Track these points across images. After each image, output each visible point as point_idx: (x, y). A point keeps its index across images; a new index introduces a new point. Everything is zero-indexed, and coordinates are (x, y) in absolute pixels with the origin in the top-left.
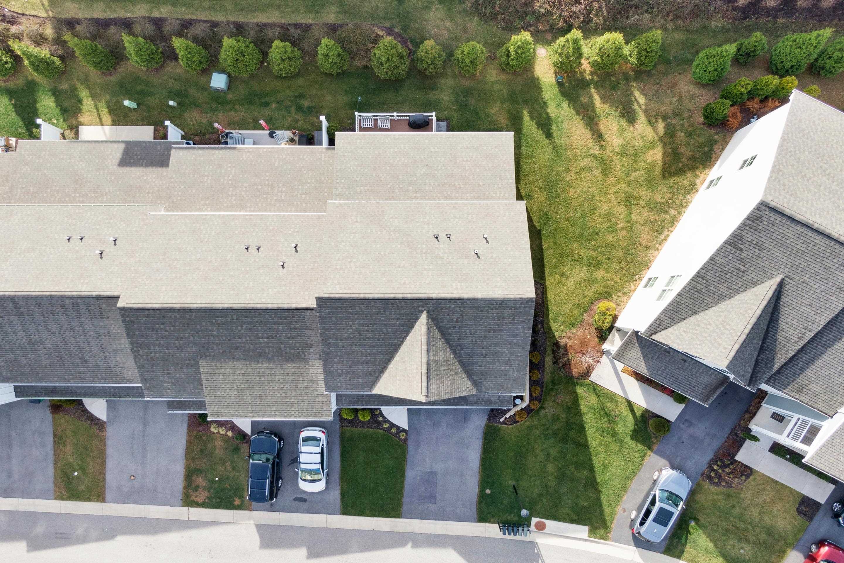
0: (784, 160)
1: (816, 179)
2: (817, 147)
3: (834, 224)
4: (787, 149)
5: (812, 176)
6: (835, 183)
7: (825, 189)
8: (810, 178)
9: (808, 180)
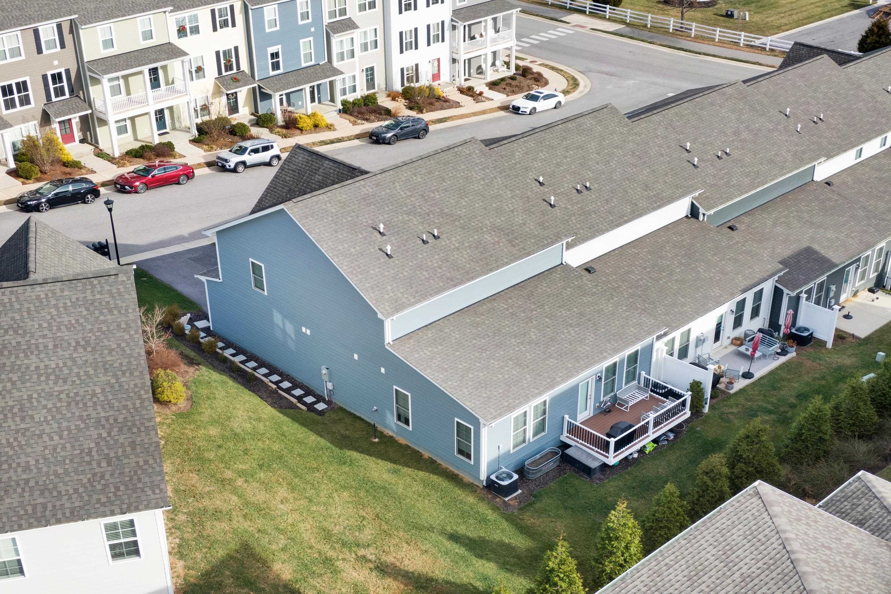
0: (128, 352)
1: (67, 354)
2: (85, 414)
3: (14, 299)
4: (131, 374)
5: (75, 355)
6: (32, 368)
7: (46, 347)
8: (75, 349)
9: (78, 343)
